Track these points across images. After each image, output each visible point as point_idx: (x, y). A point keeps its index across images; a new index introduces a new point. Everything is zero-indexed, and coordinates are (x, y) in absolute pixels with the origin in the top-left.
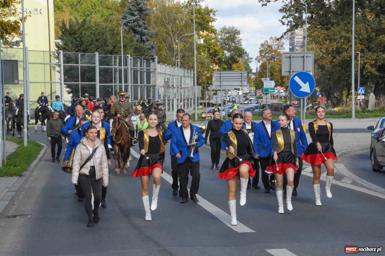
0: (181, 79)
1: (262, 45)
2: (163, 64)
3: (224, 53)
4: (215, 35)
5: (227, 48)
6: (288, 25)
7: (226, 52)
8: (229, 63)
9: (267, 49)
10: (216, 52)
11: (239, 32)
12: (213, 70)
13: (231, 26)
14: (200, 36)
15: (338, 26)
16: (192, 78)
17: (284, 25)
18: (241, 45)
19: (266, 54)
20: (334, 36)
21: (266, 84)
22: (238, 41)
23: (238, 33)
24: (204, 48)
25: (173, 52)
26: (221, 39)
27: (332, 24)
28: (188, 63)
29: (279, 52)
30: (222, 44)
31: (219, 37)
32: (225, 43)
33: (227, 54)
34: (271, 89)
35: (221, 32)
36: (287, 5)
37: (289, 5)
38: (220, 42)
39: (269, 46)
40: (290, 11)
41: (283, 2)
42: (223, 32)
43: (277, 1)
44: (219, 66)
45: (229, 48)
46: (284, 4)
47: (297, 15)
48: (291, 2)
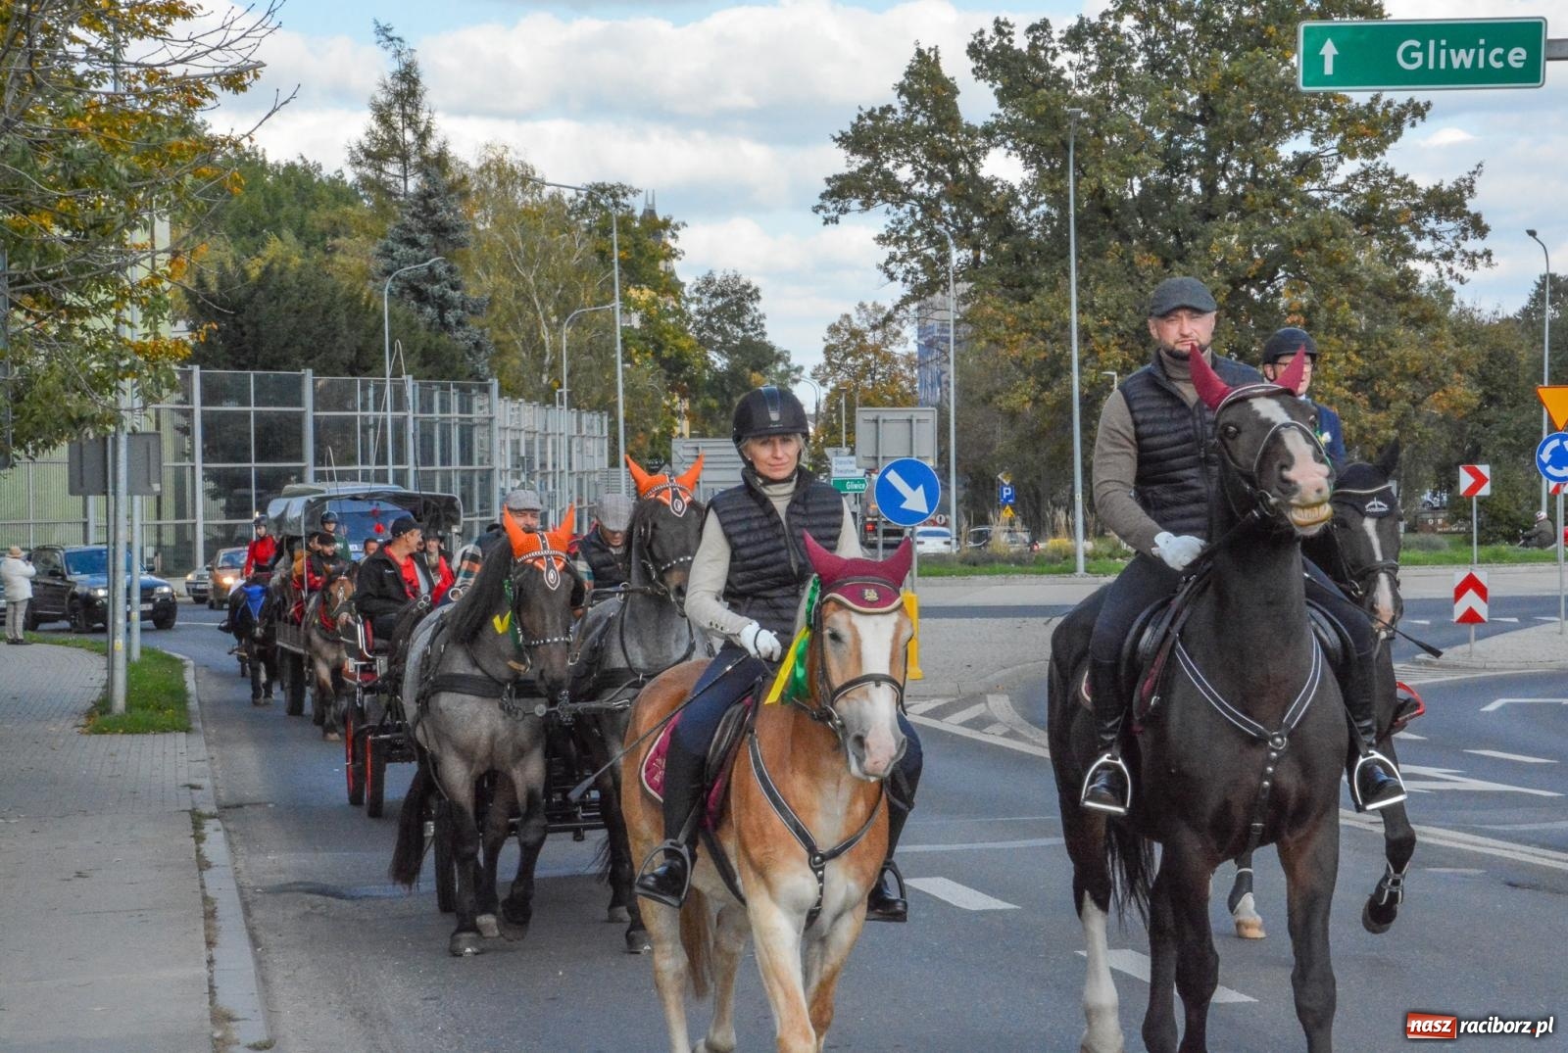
0: (570, 442)
1: (834, 330)
2: (513, 398)
3: (707, 358)
4: (678, 301)
5: (718, 342)
6: (904, 280)
7: (713, 356)
8: (724, 391)
10: (681, 353)
11: (756, 290)
12: (673, 414)
13: (731, 274)
14: (628, 304)
15: (1052, 290)
16: (606, 442)
17: (895, 279)
18: (763, 334)
19: (846, 356)
21: (840, 467)
22: (753, 320)
23: (755, 295)
24: (642, 343)
25: (543, 356)
26: (699, 312)
27: (1037, 285)
28: (588, 392)
29: (889, 354)
30: (701, 330)
31: (693, 307)
32: (711, 328)
33: (719, 361)
34: (856, 482)
35: (698, 290)
36: (901, 222)
37: (908, 223)
38: (697, 323)
39: (855, 334)
40: (910, 240)
41: (888, 212)
42: (703, 293)
43: (868, 209)
44: (693, 402)
45: (725, 341)
46: (891, 217)
47: (931, 251)
48: (913, 213)
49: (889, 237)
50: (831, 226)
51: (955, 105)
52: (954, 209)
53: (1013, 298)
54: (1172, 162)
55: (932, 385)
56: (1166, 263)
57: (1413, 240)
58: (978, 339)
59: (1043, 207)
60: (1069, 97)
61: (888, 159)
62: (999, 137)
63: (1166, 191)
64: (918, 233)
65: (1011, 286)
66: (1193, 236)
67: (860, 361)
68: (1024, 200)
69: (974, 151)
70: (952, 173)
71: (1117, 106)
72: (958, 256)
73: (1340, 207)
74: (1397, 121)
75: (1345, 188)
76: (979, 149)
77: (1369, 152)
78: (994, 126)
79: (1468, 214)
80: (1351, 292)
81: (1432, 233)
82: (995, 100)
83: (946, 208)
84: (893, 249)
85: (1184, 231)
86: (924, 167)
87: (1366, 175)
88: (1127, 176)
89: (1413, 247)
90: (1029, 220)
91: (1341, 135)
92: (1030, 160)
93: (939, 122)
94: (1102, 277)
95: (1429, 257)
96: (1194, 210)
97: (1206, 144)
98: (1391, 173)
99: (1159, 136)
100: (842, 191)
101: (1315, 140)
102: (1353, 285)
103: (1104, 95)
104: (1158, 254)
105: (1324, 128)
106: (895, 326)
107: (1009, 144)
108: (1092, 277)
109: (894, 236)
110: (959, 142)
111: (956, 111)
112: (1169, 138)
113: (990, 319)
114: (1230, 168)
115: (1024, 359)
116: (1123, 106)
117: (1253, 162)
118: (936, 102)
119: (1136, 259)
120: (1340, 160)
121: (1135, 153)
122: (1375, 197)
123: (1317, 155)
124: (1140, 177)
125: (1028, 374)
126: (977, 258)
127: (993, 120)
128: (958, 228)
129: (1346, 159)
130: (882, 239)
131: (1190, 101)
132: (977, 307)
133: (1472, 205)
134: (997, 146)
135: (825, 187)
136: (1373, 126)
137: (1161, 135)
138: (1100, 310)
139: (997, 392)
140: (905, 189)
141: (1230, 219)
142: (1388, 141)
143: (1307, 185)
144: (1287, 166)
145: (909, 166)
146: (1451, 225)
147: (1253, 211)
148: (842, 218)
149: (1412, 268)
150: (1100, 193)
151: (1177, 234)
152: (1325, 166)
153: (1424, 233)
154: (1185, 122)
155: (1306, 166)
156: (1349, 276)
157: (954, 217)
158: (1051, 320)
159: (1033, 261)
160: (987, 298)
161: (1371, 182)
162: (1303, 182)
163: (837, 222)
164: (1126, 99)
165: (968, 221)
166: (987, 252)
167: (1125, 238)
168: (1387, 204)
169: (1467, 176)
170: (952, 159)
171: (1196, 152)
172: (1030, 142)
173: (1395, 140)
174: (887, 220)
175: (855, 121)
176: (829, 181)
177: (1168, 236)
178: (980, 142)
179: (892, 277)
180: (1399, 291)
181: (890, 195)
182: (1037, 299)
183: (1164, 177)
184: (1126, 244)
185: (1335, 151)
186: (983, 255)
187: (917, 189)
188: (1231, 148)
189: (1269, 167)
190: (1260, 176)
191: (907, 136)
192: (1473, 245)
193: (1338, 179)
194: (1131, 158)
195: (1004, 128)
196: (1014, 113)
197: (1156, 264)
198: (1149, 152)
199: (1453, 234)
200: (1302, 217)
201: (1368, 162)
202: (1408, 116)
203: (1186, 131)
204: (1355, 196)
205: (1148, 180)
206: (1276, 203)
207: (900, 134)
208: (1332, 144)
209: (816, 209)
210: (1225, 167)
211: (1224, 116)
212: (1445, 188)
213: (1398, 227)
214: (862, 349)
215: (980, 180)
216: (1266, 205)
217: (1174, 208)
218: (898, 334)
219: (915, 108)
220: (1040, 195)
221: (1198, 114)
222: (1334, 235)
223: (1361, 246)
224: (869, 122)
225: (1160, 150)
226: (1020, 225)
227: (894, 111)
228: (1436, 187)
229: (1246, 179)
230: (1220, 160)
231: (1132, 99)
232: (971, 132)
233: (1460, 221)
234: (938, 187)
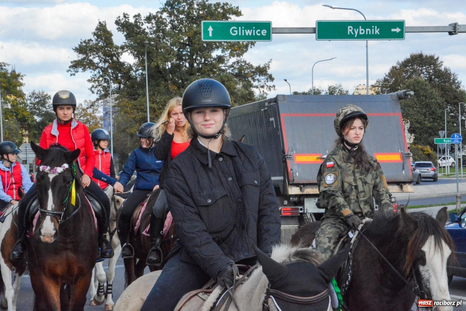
3: (34, 118)
4: (24, 100)
5: (37, 113)
6: (97, 93)
7: (36, 117)
8: (39, 128)
9: (81, 112)
10: (24, 117)
12: (23, 136)
13: (41, 91)
17: (94, 93)
19: (80, 117)
20: (141, 106)
22: (49, 105)
24: (11, 113)
26: (31, 103)
27: (139, 95)
29: (95, 116)
30: (31, 109)
31: (29, 102)
32: (35, 108)
33: (38, 119)
35: (30, 96)
36: (95, 75)
37: (98, 76)
38: (30, 106)
39: (83, 110)
40: (98, 81)
41: (91, 72)
42: (32, 97)
43: (85, 71)
44: (29, 132)
45: (40, 112)
46: (92, 74)
47: (105, 84)
48: (99, 72)
49: (92, 80)
50: (73, 76)
51: (112, 39)
52: (112, 71)
53: (132, 99)
54: (180, 57)
55: (108, 126)
56: (179, 88)
57: (252, 82)
58: (121, 111)
59: (141, 71)
60: (148, 37)
61: (91, 56)
62: (126, 49)
63: (179, 66)
64: (101, 79)
65: (131, 95)
66: (187, 80)
67: (85, 118)
68: (134, 69)
69: (118, 53)
70: (111, 60)
71: (162, 40)
72: (114, 86)
73: (231, 72)
74: (246, 46)
75: (232, 66)
76: (119, 53)
77: (239, 55)
78: (124, 46)
79: (268, 74)
80: (235, 97)
81: (258, 80)
82: (124, 38)
83: (110, 71)
84: (93, 83)
85: (184, 79)
86: (102, 58)
87: (238, 62)
88: (166, 62)
89: (252, 84)
90: (136, 75)
91: (230, 50)
92: (136, 56)
93: (107, 44)
94: (159, 92)
95: (257, 87)
96: (187, 72)
97: (190, 52)
98: (245, 62)
99: (176, 50)
100: (76, 65)
101: (223, 51)
102: (235, 95)
103: (158, 37)
104: (176, 86)
105: (225, 48)
106: (95, 108)
107: (129, 51)
108: (156, 93)
109: (93, 79)
110: (113, 51)
111: (112, 41)
112: (179, 50)
113: (124, 106)
114: (198, 60)
115: (135, 118)
116: (165, 40)
117: (204, 57)
118: (105, 38)
119: (170, 86)
120: (230, 57)
121: (168, 55)
122: (241, 69)
123: (223, 56)
124: (170, 62)
125: (137, 122)
126: (120, 87)
127: (124, 44)
128: (114, 77)
129: (232, 57)
130: (89, 81)
131: (185, 39)
132: (120, 102)
133: (269, 72)
134: (125, 52)
135: (71, 64)
136: (239, 48)
137: (177, 49)
138: (159, 103)
139: (127, 128)
140: (96, 65)
141: (198, 75)
142: (244, 52)
143: (220, 65)
144: (215, 59)
145: (98, 58)
146: (263, 77)
147: (205, 73)
148: (76, 74)
149: (252, 90)
150: (158, 67)
151: (182, 80)
152: (226, 59)
153: (255, 80)
154: (184, 45)
155: (220, 59)
156: (234, 93)
157: (112, 73)
158: (143, 106)
159: (138, 87)
160: (123, 99)
161: (240, 64)
162: (219, 64)
163: (75, 75)
164: (165, 38)
165: (117, 75)
166: (123, 85)
167: (166, 80)
168: (244, 71)
169: (267, 63)
170: (111, 56)
171: (187, 54)
172: (136, 51)
173: (246, 52)
174: (91, 75)
175: (80, 44)
176: (72, 62)
177: (179, 81)
178: (120, 51)
179: (93, 92)
180: (249, 97)
181: (91, 67)
182: (139, 99)
183: (178, 62)
184: (167, 82)
185: (229, 55)
186: (122, 86)
187: (100, 65)
188: (197, 53)
189: (209, 60)
190: (206, 62)
191: (97, 49)
192: (270, 83)
193: (230, 63)
194: (167, 56)
195: (127, 47)
196: (130, 42)
197: (176, 89)
198: (173, 55)
199: (264, 80)
200: (219, 74)
201: (238, 58)
202: (250, 45)
203: (184, 48)
204: (235, 69)
205: (173, 63)
206: (211, 70)
207: (94, 48)
208: (228, 53)
209: (68, 71)
210: (196, 59)
211: (195, 44)
212: (261, 66)
213: (248, 78)
214: (86, 115)
215: (120, 62)
216: (208, 71)
217: (181, 71)
218: (97, 110)
219: (99, 40)
220: (139, 67)
221: (187, 43)
222: (229, 80)
223: (236, 83)
224: (84, 44)
225: (176, 54)
226: (133, 76)
227: (92, 41)
228: (259, 66)
229: (202, 63)
230: (194, 57)
231: (167, 38)
232: (117, 48)
233: (266, 76)
234: (107, 64)
